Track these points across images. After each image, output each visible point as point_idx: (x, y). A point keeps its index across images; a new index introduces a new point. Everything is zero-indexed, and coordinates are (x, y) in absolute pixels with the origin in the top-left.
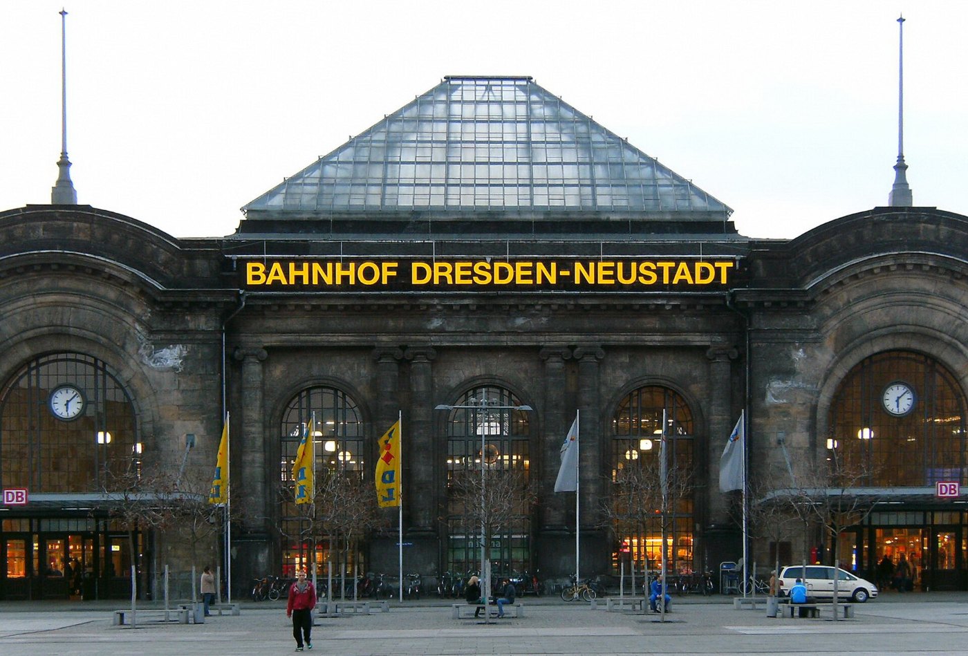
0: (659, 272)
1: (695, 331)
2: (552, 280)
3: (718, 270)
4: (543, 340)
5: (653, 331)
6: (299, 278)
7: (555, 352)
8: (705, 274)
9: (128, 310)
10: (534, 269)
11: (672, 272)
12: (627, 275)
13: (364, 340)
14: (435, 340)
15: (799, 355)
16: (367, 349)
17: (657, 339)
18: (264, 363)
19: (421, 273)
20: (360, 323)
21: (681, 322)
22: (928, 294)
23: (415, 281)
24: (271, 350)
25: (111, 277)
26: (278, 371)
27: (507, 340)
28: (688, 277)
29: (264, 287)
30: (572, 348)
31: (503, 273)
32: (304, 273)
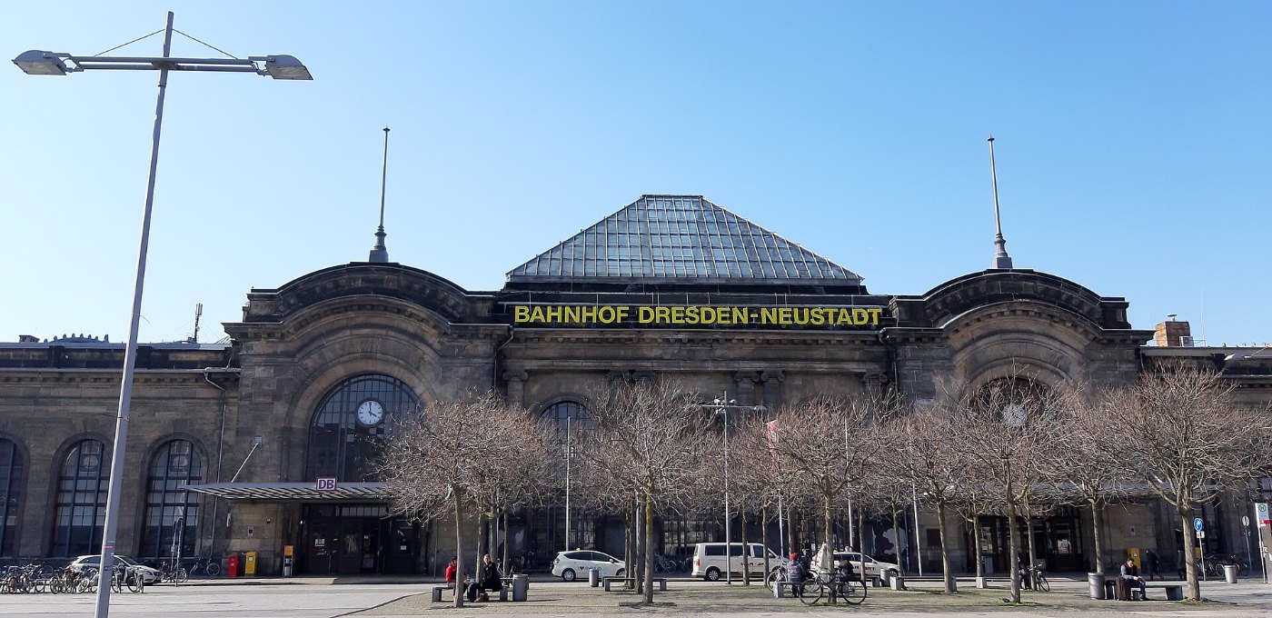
0: (826, 316)
1: (853, 360)
2: (745, 321)
3: (870, 314)
4: (736, 366)
5: (821, 360)
6: (555, 318)
7: (747, 375)
8: (861, 318)
9: (423, 340)
10: (731, 313)
11: (836, 315)
12: (802, 318)
13: (602, 365)
14: (654, 365)
15: (938, 380)
16: (605, 372)
17: (824, 367)
18: (525, 382)
19: (647, 315)
20: (599, 352)
21: (843, 354)
22: (1033, 333)
23: (642, 320)
24: (530, 372)
25: (411, 315)
26: (535, 389)
27: (710, 366)
28: (848, 319)
29: (528, 325)
30: (760, 373)
31: (708, 316)
32: (559, 314)
